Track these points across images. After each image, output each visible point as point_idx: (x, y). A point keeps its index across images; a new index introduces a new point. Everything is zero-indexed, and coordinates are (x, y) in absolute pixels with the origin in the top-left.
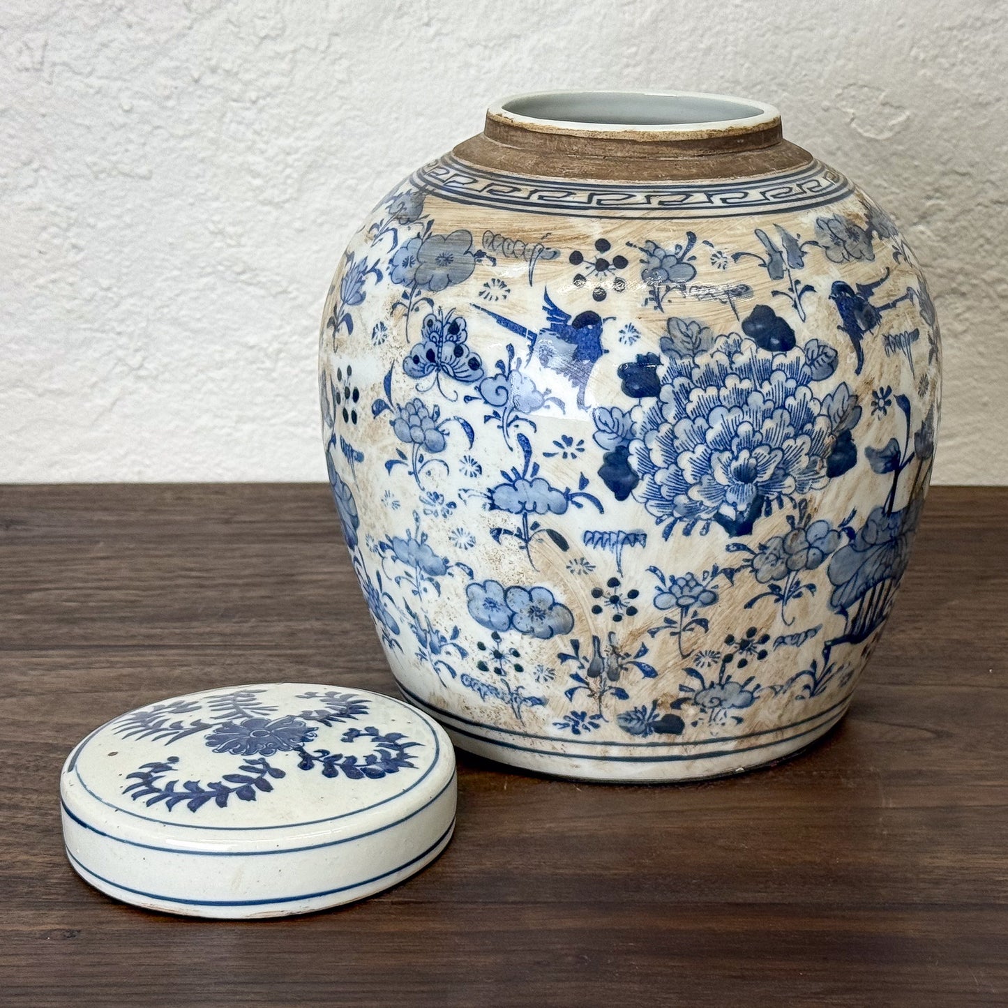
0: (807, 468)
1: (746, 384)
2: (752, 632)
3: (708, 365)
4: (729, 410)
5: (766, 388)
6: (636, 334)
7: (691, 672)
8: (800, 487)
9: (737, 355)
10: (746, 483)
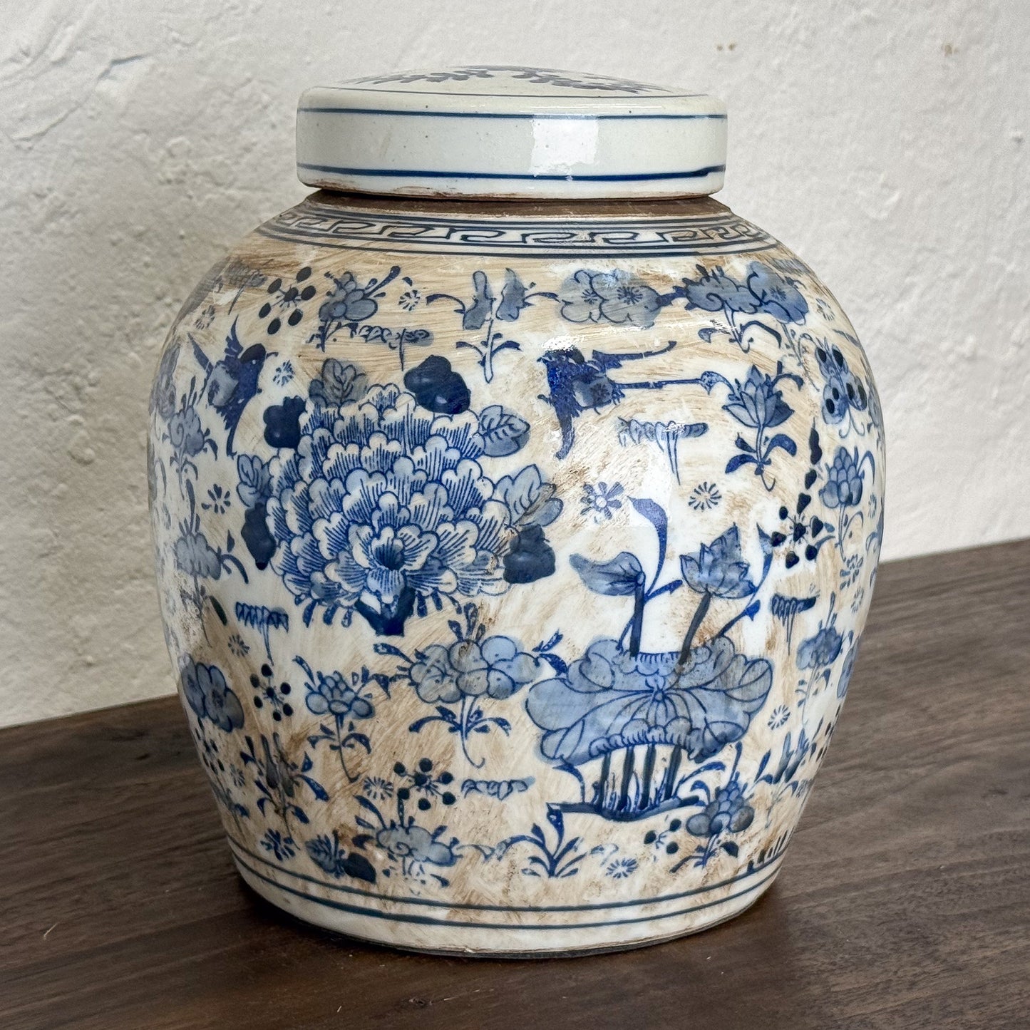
0: (473, 563)
1: (394, 447)
2: (426, 765)
3: (353, 418)
4: (370, 475)
5: (419, 454)
6: (290, 373)
7: (365, 802)
8: (465, 587)
9: (389, 410)
10: (391, 569)
